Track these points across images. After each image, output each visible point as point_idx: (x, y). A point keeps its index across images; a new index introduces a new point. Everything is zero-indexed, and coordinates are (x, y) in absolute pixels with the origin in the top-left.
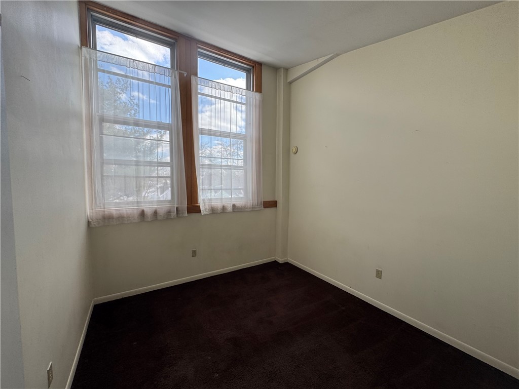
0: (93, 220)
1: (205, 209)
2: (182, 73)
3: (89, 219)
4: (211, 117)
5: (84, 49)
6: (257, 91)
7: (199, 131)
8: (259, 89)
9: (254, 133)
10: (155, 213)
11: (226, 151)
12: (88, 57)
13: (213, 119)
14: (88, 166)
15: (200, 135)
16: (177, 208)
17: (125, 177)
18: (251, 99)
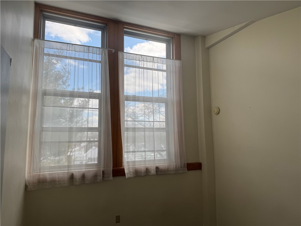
0: (30, 184)
1: (130, 172)
2: (110, 50)
3: (27, 183)
4: (135, 77)
5: (36, 41)
6: (176, 59)
7: (124, 98)
8: (178, 57)
9: (174, 97)
10: (83, 176)
11: (148, 109)
12: (38, 46)
13: (137, 80)
14: (30, 134)
15: (126, 102)
16: (103, 172)
17: (59, 142)
18: (172, 66)
